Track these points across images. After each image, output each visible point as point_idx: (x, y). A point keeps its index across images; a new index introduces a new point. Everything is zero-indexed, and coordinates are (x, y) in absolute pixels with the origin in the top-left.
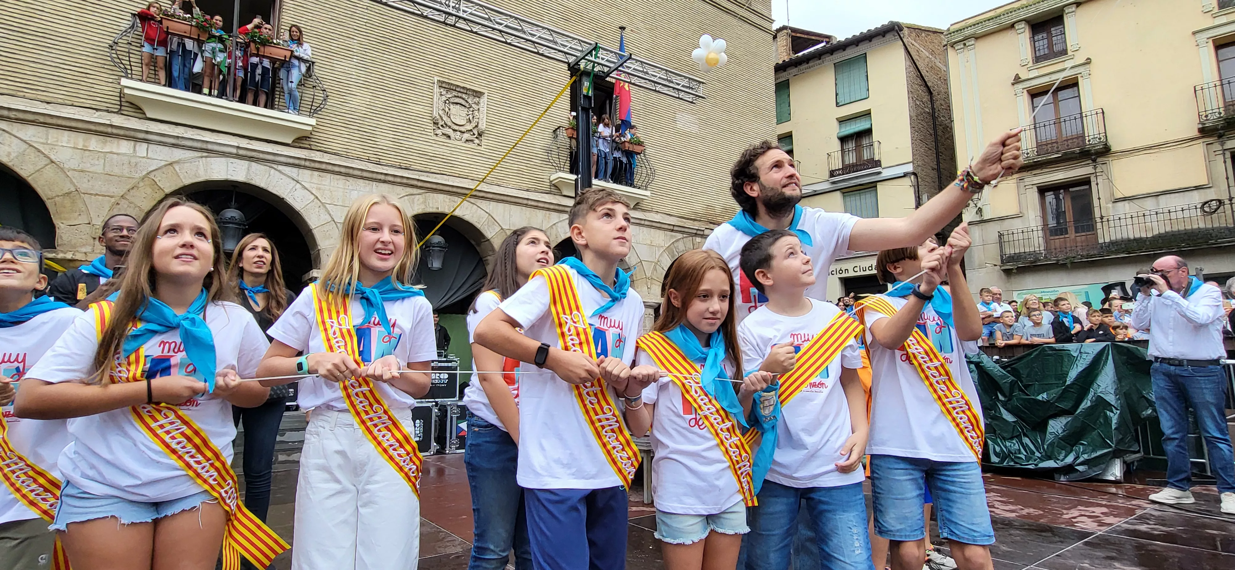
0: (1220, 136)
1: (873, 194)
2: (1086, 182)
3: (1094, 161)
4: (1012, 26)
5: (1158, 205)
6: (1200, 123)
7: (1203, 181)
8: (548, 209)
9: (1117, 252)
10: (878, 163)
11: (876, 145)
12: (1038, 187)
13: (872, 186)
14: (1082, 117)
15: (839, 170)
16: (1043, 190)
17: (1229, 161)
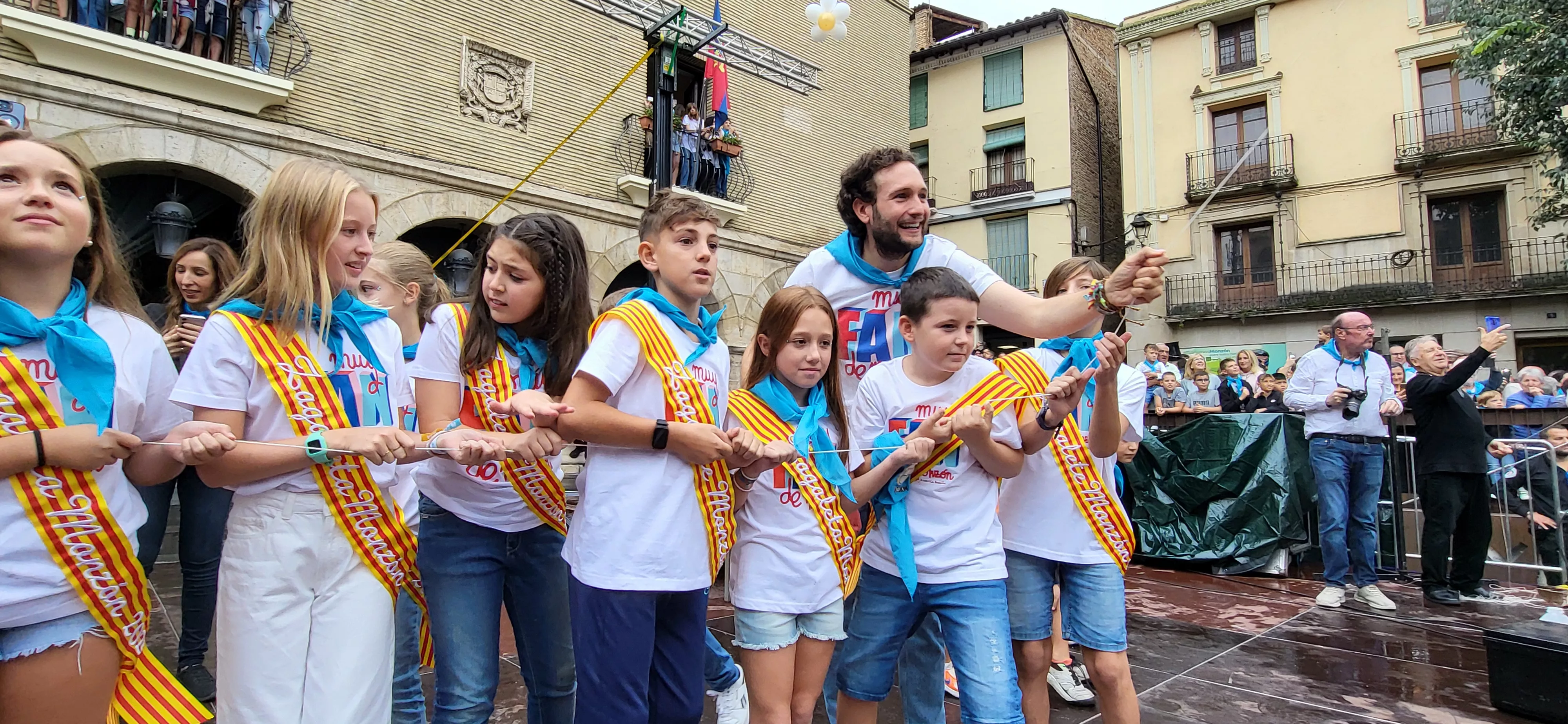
0: (1417, 176)
1: (1023, 224)
2: (1268, 221)
3: (1279, 197)
4: (1196, 26)
5: (1346, 253)
6: (1398, 159)
7: (1395, 228)
8: (615, 223)
9: (1297, 307)
10: (1030, 186)
11: (1029, 162)
12: (1214, 226)
13: (1023, 214)
14: (1268, 144)
15: (983, 191)
16: (1219, 229)
17: (1425, 206)
